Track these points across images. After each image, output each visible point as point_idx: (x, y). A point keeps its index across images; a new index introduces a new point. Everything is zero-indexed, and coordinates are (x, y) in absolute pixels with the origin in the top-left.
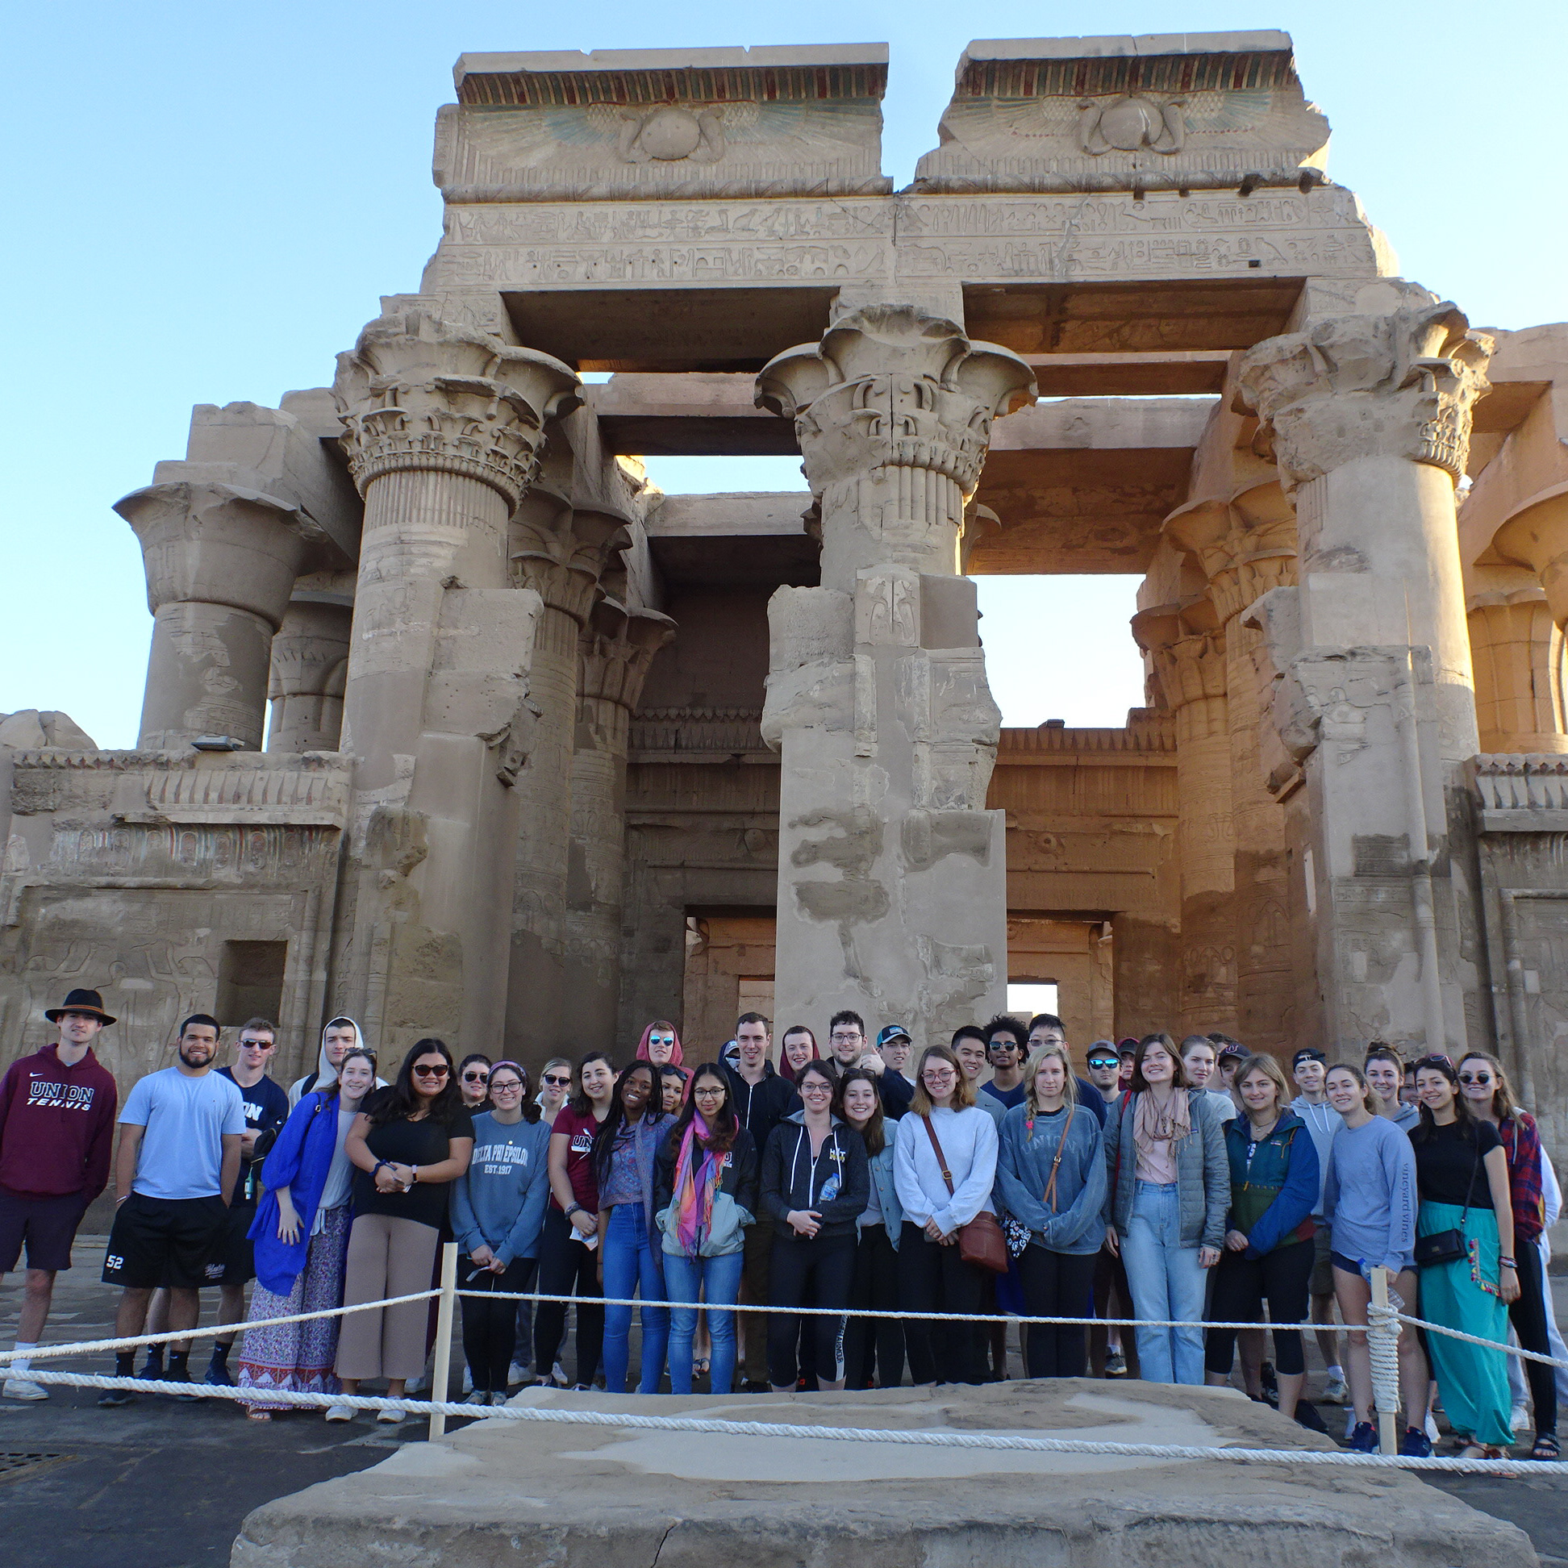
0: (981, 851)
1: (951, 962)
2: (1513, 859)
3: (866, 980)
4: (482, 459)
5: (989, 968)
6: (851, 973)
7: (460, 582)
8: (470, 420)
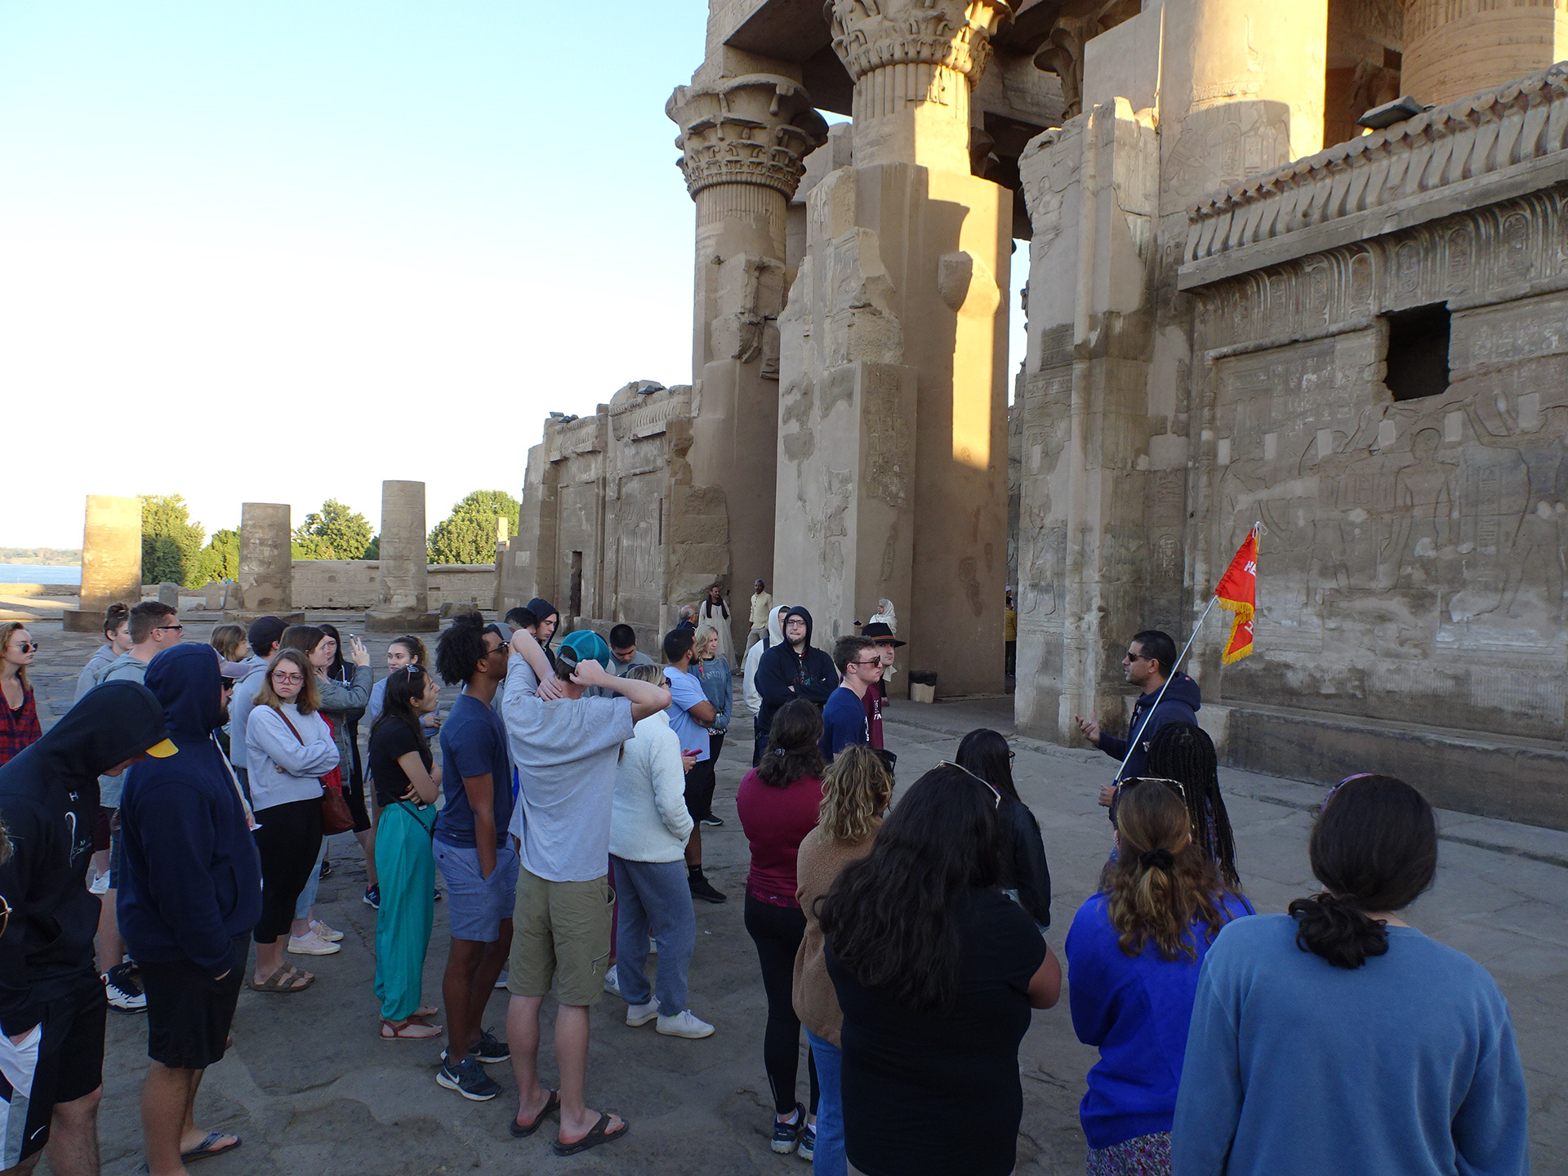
0: (850, 396)
1: (836, 485)
2: (1223, 313)
3: (805, 502)
4: (724, 170)
5: (850, 486)
6: (800, 498)
7: (722, 259)
8: (709, 148)
